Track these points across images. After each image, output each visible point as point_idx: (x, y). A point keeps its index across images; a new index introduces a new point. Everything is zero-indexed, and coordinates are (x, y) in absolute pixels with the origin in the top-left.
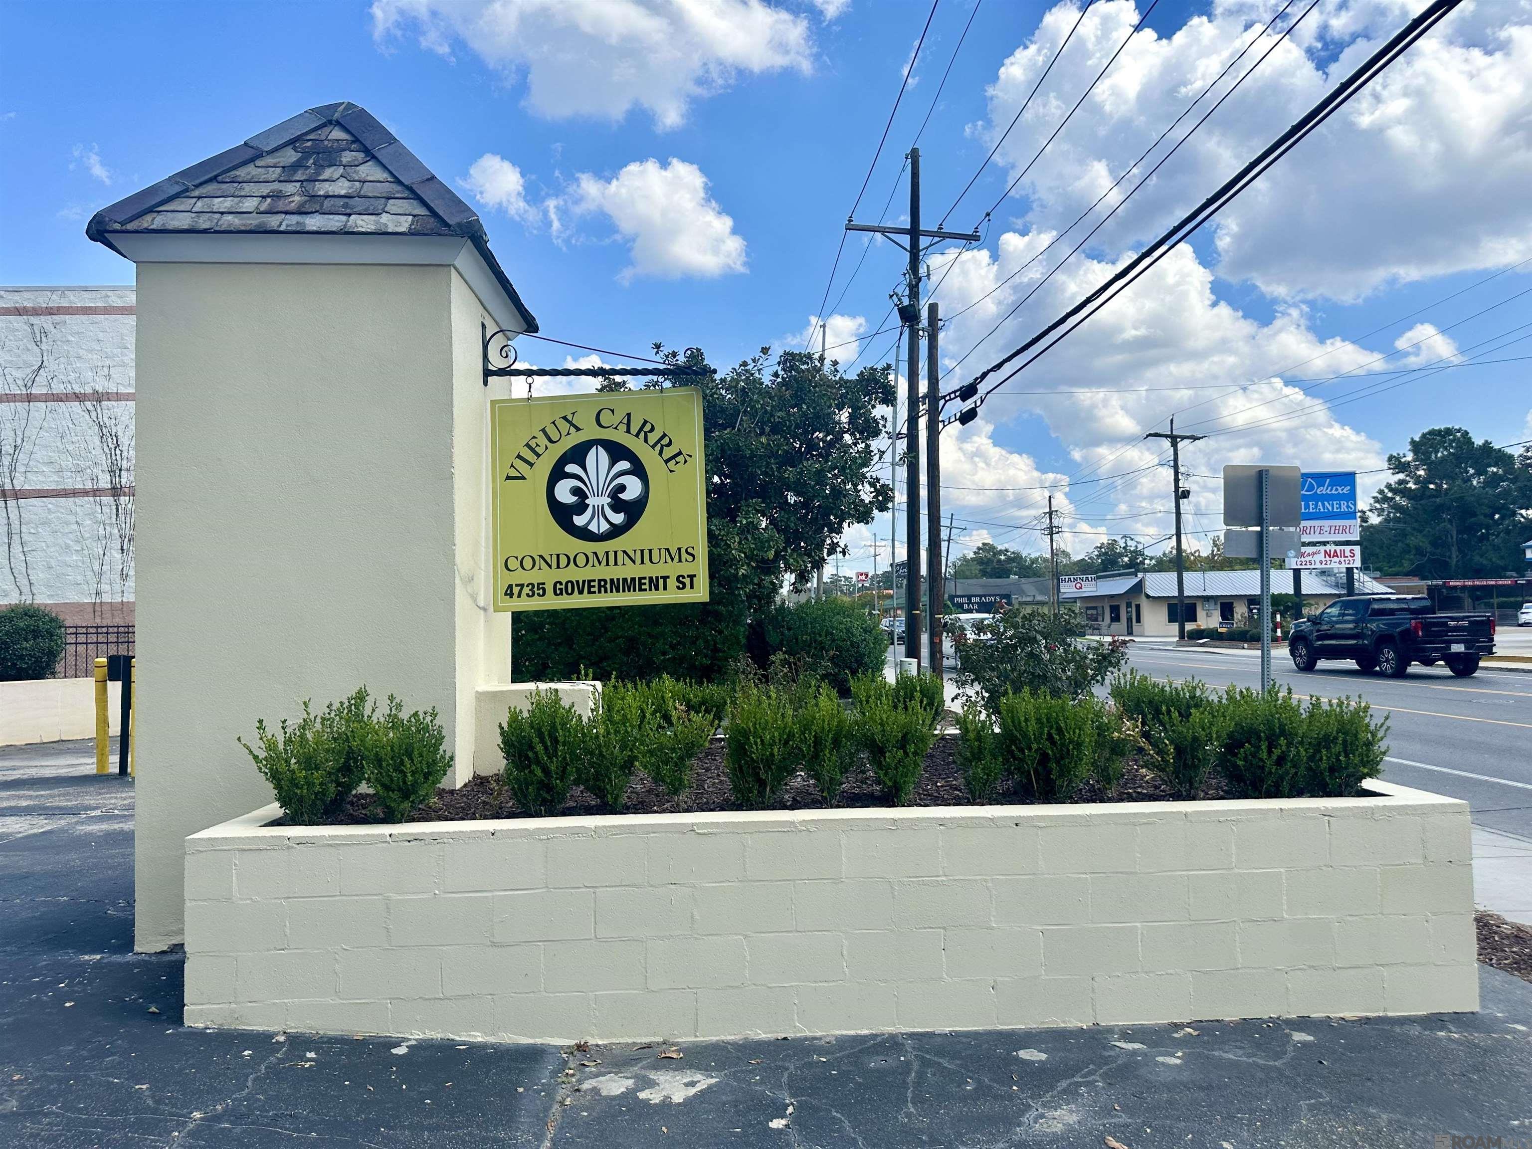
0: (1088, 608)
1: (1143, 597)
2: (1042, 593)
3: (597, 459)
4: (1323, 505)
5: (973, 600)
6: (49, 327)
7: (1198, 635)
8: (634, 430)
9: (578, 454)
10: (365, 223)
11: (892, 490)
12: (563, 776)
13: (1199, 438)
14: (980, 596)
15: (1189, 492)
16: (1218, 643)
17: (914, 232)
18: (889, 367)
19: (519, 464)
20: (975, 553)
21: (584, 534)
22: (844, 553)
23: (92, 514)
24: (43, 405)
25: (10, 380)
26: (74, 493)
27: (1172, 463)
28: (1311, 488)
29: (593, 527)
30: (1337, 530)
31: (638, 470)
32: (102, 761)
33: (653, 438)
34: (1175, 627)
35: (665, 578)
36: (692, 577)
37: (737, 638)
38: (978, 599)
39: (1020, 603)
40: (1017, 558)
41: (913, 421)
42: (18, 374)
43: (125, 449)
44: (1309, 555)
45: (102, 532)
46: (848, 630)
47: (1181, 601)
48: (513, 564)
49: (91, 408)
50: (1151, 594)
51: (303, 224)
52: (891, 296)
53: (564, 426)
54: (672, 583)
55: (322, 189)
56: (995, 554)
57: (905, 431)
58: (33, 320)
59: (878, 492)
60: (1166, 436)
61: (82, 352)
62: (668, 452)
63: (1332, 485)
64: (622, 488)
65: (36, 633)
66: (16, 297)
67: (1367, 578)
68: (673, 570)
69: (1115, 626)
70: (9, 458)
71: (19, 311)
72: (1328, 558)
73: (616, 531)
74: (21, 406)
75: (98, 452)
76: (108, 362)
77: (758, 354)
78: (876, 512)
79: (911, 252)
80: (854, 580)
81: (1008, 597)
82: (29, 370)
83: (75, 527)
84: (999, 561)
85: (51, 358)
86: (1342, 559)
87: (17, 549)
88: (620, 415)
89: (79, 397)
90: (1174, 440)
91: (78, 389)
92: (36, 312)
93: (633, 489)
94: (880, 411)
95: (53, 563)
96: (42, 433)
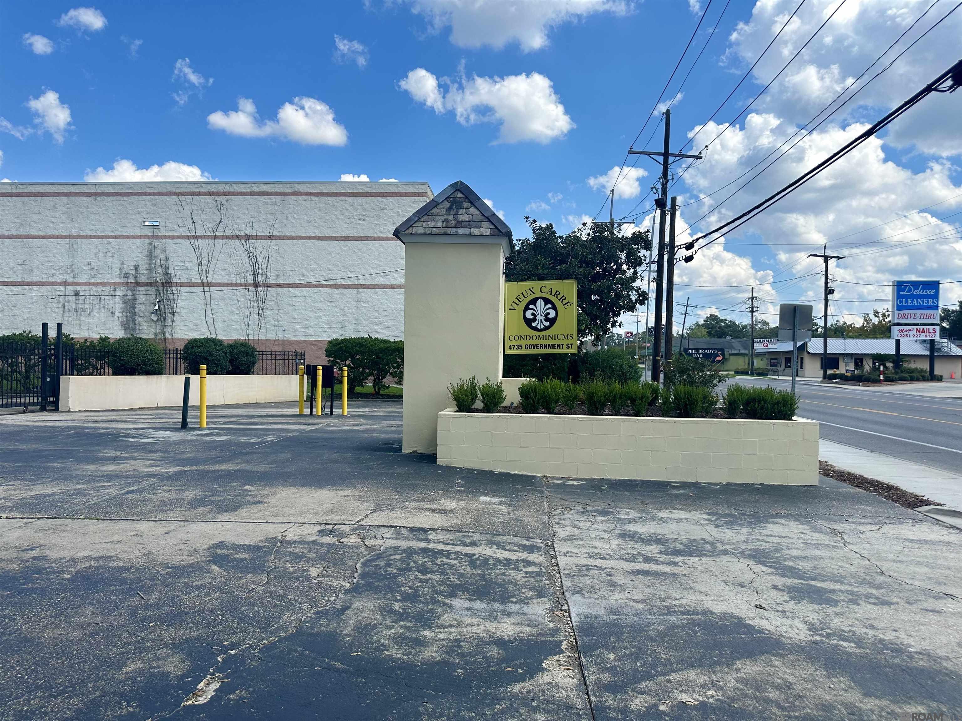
0: (772, 359)
1: (806, 353)
2: (745, 348)
3: (540, 303)
4: (917, 301)
5: (700, 351)
6: (224, 202)
7: (834, 377)
8: (553, 294)
9: (534, 302)
10: (476, 231)
11: (648, 294)
12: (538, 403)
13: (842, 258)
14: (705, 349)
15: (833, 291)
16: (844, 382)
17: (666, 154)
18: (648, 231)
19: (514, 304)
20: (705, 321)
21: (535, 329)
22: (620, 326)
23: (244, 296)
24: (221, 241)
25: (206, 228)
26: (236, 285)
27: (824, 273)
28: (910, 290)
29: (538, 327)
30: (925, 317)
31: (554, 308)
32: (301, 410)
33: (559, 297)
34: (821, 373)
35: (563, 345)
36: (572, 344)
37: (564, 368)
38: (703, 351)
39: (730, 355)
40: (733, 325)
41: (661, 256)
42: (210, 225)
43: (260, 263)
44: (906, 331)
45: (249, 305)
46: (621, 366)
47: (825, 356)
48: (512, 338)
49: (244, 243)
50: (811, 351)
51: (456, 232)
52: (652, 188)
53: (529, 292)
54: (565, 346)
55: (461, 218)
56: (717, 323)
57: (656, 260)
58: (217, 198)
59: (640, 295)
60: (821, 256)
61: (240, 215)
62: (565, 302)
63: (923, 289)
64: (548, 314)
65: (247, 354)
66: (209, 187)
67: (953, 346)
68: (565, 342)
69: (787, 370)
70: (205, 267)
71: (210, 194)
72: (918, 333)
73: (546, 328)
74: (211, 241)
75: (247, 265)
76: (252, 220)
77: (580, 226)
78: (638, 306)
79: (663, 165)
80: (623, 336)
81: (722, 350)
82: (215, 224)
83: (236, 302)
84: (720, 327)
85: (225, 218)
86: (928, 334)
87: (209, 312)
88: (548, 289)
89: (238, 237)
90: (826, 259)
91: (238, 233)
92: (218, 194)
93: (552, 314)
94: (643, 253)
95: (226, 319)
96: (221, 255)
